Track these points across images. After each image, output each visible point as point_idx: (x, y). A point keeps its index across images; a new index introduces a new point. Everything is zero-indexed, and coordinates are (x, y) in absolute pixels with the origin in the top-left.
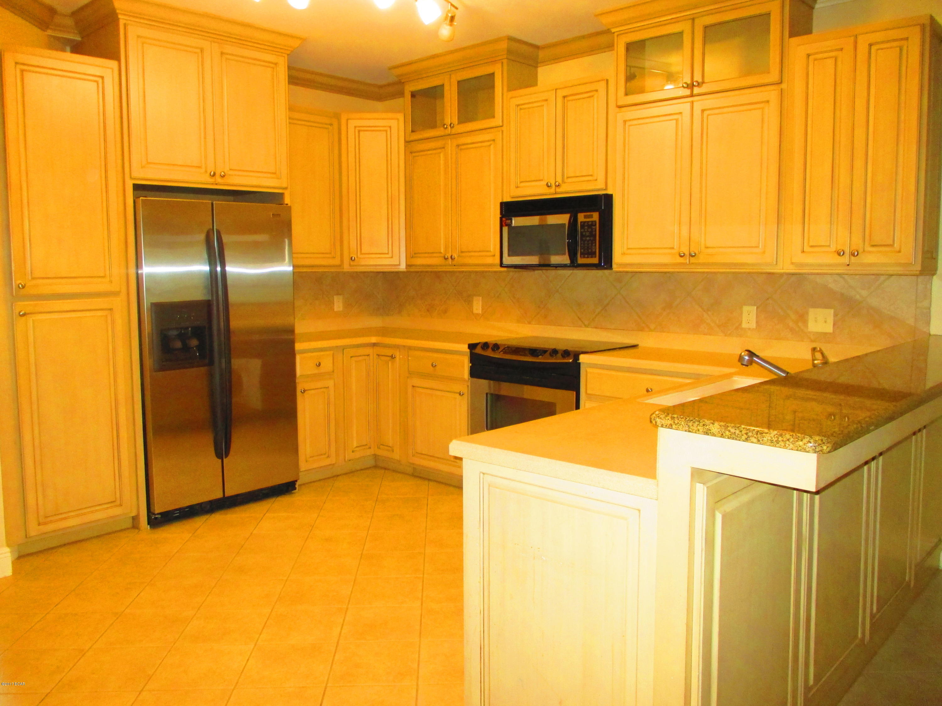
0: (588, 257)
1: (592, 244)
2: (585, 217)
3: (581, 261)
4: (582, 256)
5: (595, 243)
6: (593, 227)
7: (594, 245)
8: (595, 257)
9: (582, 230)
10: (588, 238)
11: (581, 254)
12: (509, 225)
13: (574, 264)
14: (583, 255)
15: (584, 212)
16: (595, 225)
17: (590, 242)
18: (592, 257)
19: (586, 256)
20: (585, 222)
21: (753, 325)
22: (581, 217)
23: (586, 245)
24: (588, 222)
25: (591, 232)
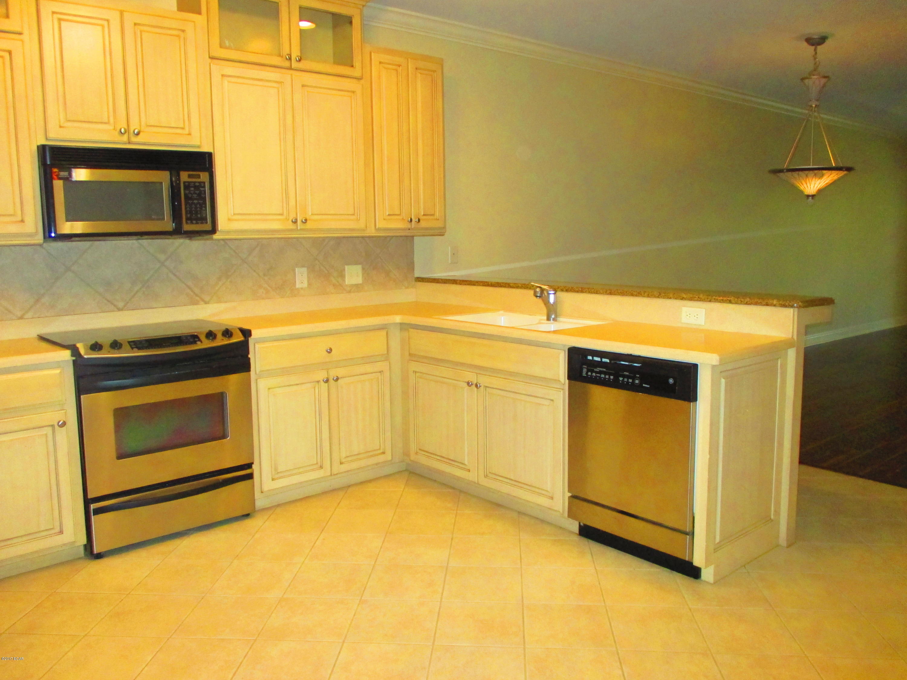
0: (197, 223)
1: (201, 208)
2: (190, 176)
3: (187, 227)
4: (189, 222)
5: (206, 207)
6: (202, 189)
7: (204, 209)
8: (207, 223)
9: (187, 192)
10: (196, 201)
11: (187, 219)
12: (68, 179)
13: (177, 232)
14: (190, 220)
15: (189, 171)
16: (204, 187)
17: (198, 206)
18: (202, 223)
19: (194, 222)
20: (188, 182)
21: (305, 285)
22: (184, 176)
23: (193, 209)
24: (195, 182)
25: (199, 195)
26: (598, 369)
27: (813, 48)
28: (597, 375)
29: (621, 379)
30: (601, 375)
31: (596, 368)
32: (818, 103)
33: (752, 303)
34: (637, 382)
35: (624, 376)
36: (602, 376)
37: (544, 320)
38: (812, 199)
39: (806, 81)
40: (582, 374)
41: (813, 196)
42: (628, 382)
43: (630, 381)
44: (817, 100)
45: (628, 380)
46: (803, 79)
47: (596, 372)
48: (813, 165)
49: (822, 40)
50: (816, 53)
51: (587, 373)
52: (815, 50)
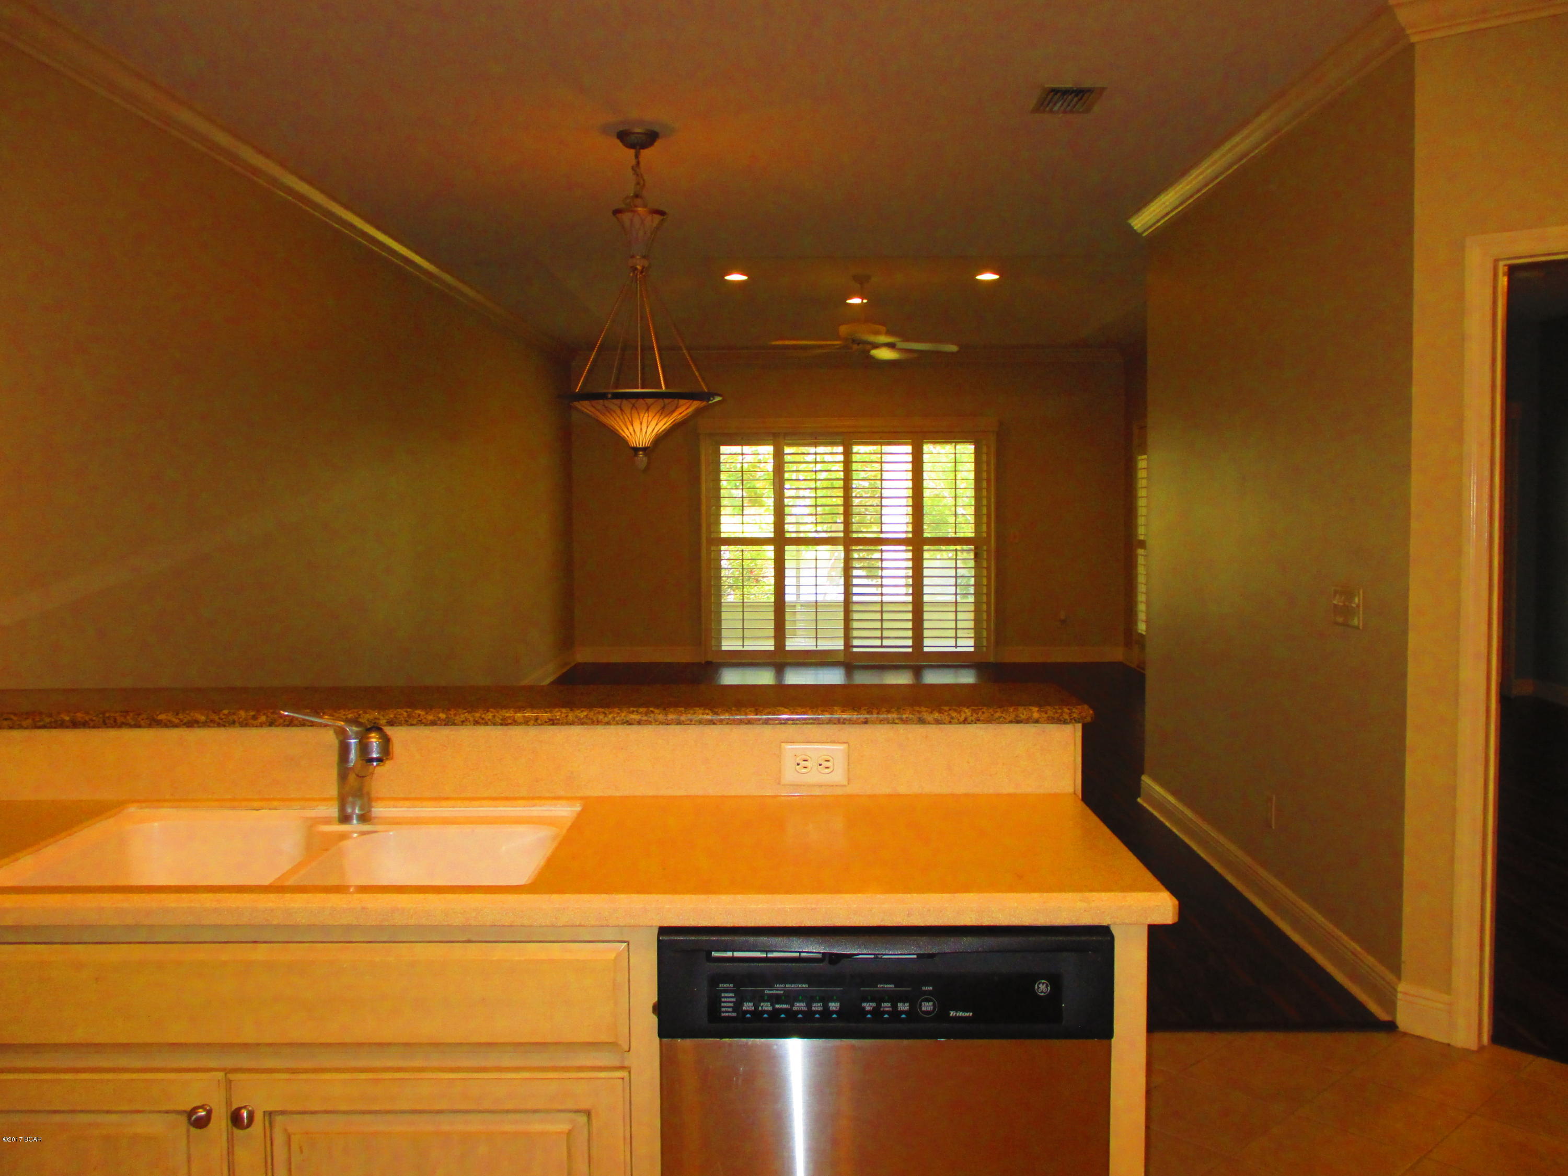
26: (778, 989)
27: (632, 152)
28: (777, 1006)
29: (868, 1006)
30: (792, 1005)
31: (770, 986)
32: (646, 264)
33: (978, 720)
34: (927, 1006)
35: (879, 998)
36: (795, 1008)
37: (327, 821)
38: (645, 455)
39: (626, 217)
40: (721, 1012)
41: (644, 449)
42: (895, 1014)
43: (903, 1007)
44: (644, 257)
45: (894, 1006)
46: (617, 212)
47: (776, 999)
48: (642, 388)
49: (651, 138)
50: (638, 163)
51: (737, 1007)
52: (637, 156)
